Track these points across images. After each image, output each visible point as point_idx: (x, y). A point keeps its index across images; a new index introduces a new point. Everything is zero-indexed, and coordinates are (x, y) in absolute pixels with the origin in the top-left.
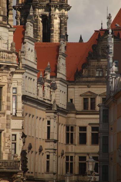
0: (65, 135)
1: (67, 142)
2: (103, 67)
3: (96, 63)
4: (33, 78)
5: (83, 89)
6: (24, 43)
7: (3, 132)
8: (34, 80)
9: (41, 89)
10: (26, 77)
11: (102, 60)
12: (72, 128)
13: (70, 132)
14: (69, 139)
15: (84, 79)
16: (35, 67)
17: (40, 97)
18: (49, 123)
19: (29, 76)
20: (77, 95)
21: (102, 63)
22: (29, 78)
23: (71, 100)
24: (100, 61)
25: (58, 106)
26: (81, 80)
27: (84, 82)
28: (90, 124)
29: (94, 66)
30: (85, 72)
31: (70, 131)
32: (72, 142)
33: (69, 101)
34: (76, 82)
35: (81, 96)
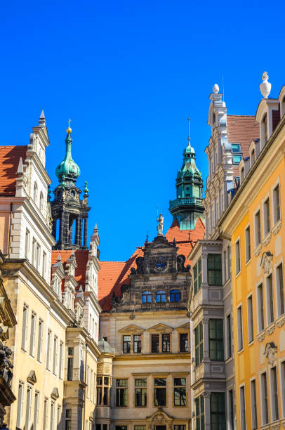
2: (152, 289)
3: (142, 283)
4: (43, 247)
5: (123, 322)
8: (44, 254)
10: (27, 231)
11: (151, 279)
12: (106, 378)
13: (104, 386)
14: (102, 397)
15: (124, 307)
21: (151, 283)
22: (34, 239)
23: (105, 339)
24: (148, 280)
26: (119, 308)
27: (124, 311)
28: (134, 374)
29: (139, 287)
30: (125, 298)
31: (103, 383)
34: (112, 312)
35: (119, 331)
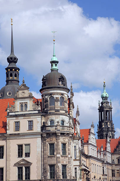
0: (111, 173)
1: (113, 176)
4: (95, 149)
5: (117, 156)
6: (90, 135)
7: (67, 166)
8: (95, 150)
9: (99, 155)
10: (91, 149)
12: (114, 170)
13: (113, 172)
14: (113, 175)
15: (118, 152)
16: (96, 145)
17: (99, 157)
18: (103, 168)
19: (92, 148)
20: (115, 158)
22: (93, 149)
23: (113, 160)
25: (107, 162)
26: (116, 152)
30: (118, 149)
32: (114, 176)
33: (112, 160)
35: (117, 158)
